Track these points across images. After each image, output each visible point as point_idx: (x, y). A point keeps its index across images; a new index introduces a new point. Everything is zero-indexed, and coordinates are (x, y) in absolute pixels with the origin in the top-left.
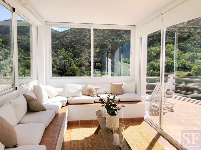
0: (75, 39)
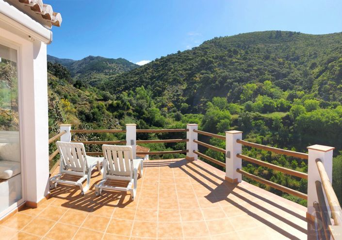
0: (157, 75)
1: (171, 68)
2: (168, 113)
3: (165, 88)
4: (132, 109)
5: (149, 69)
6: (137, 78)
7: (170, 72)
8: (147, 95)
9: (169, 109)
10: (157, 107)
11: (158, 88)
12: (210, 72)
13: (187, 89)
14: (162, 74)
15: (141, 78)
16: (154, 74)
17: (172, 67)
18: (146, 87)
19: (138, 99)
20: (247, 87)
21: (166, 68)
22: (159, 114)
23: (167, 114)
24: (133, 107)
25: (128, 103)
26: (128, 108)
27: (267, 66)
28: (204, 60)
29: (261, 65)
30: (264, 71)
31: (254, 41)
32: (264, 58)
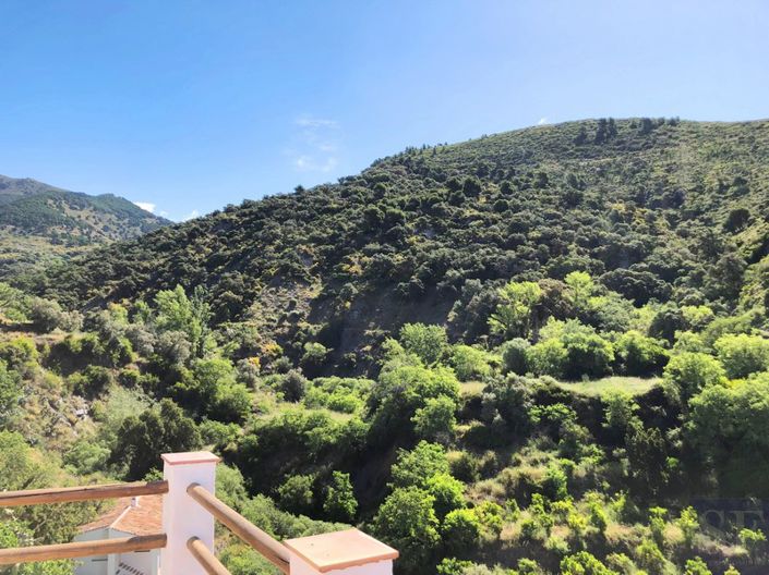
0: (229, 252)
1: (276, 236)
2: (262, 375)
3: (254, 294)
4: (138, 363)
5: (203, 235)
6: (162, 261)
7: (272, 248)
8: (194, 314)
9: (264, 362)
10: (224, 356)
11: (230, 294)
12: (394, 249)
13: (321, 298)
14: (246, 252)
15: (175, 261)
16: (221, 251)
17: (279, 231)
18: (189, 292)
19: (160, 329)
20: (510, 294)
21: (260, 233)
22: (232, 378)
23: (257, 379)
24: (143, 354)
25: (124, 342)
26: (125, 360)
27: (575, 228)
28: (374, 212)
29: (555, 224)
30: (564, 243)
31: (529, 154)
32: (561, 204)
